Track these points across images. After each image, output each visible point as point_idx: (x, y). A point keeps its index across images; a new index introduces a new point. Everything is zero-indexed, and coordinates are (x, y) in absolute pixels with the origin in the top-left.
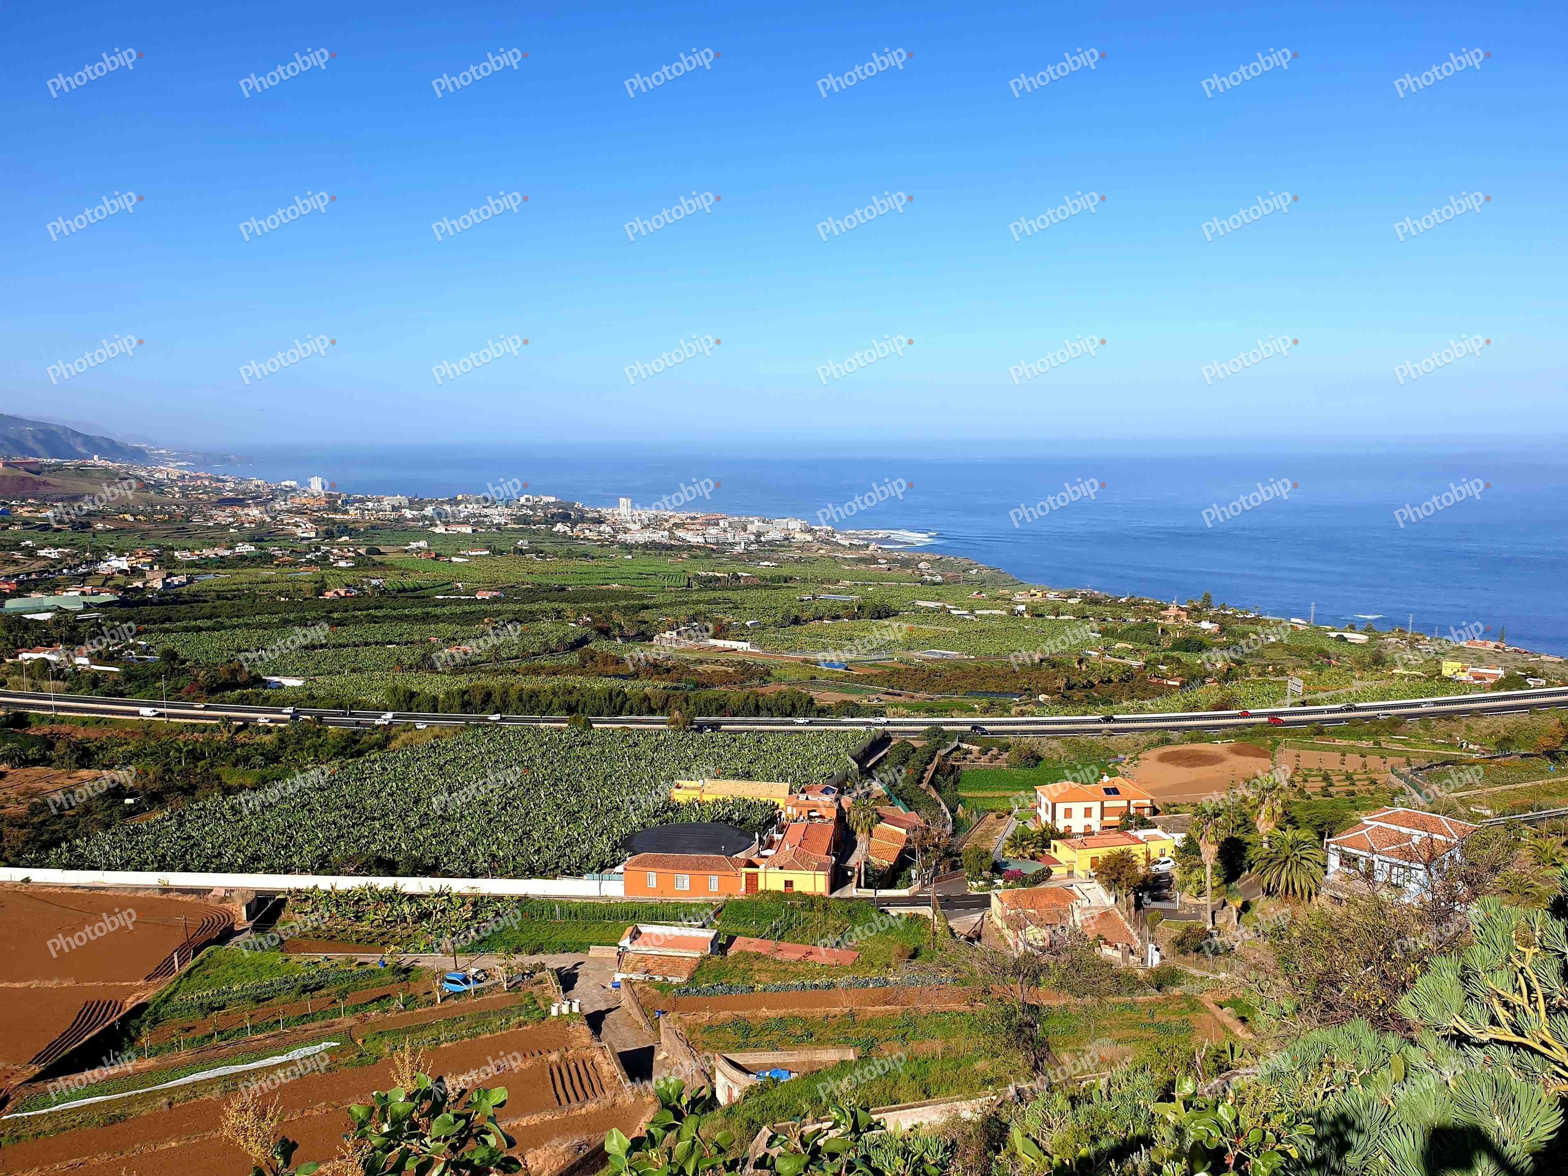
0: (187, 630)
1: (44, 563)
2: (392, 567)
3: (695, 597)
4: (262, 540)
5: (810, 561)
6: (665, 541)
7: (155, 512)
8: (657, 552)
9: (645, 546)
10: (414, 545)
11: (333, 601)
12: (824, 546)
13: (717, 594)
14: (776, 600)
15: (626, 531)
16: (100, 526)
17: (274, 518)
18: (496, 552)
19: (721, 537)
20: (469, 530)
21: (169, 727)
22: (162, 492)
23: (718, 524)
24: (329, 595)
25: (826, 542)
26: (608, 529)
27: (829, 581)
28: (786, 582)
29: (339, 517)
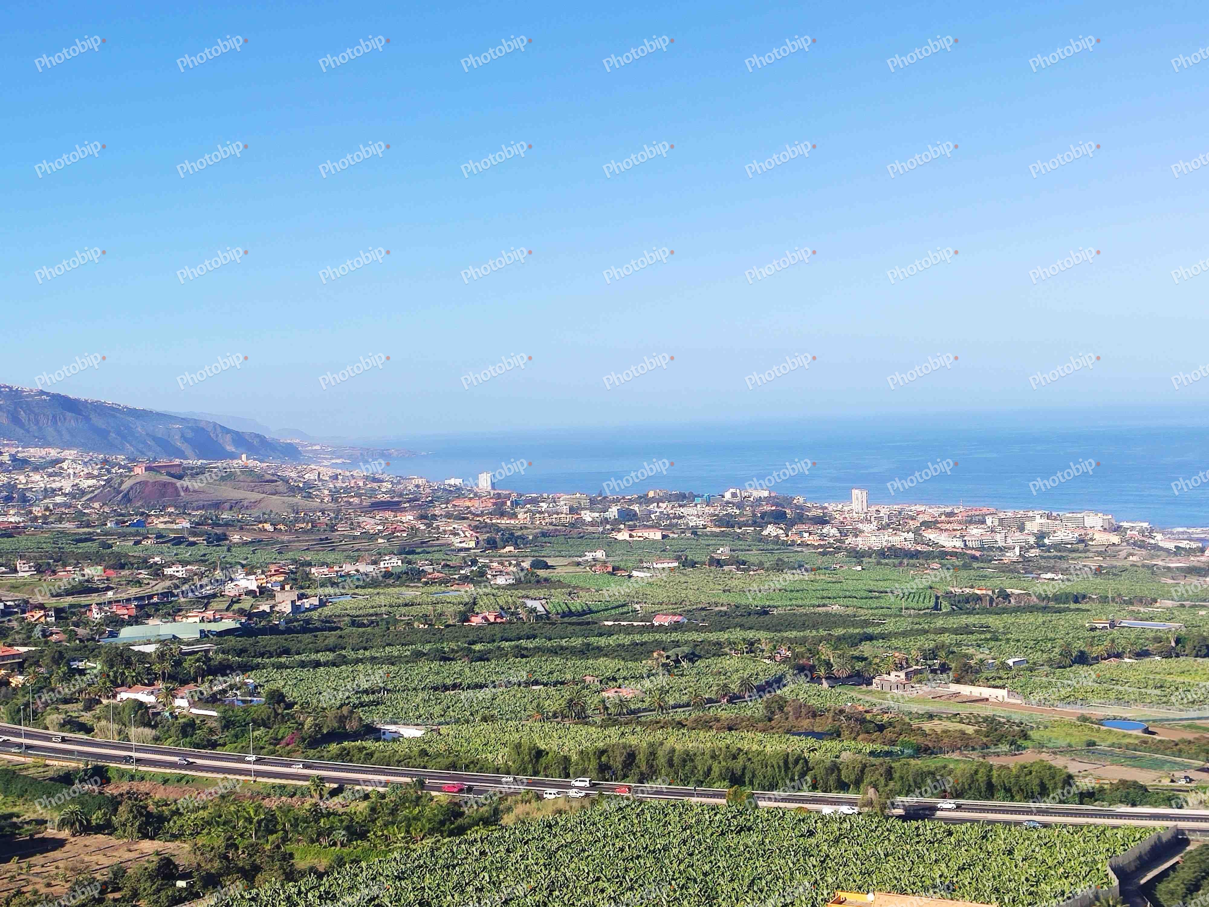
0: (303, 665)
1: (168, 583)
2: (559, 584)
3: (939, 623)
4: (413, 552)
5: (1115, 573)
6: (909, 546)
7: (297, 520)
8: (897, 561)
9: (882, 553)
10: (589, 556)
11: (479, 628)
12: (1137, 551)
13: (972, 620)
14: (1054, 629)
15: (857, 533)
16: (236, 538)
17: (429, 525)
18: (688, 564)
19: (987, 538)
20: (657, 535)
21: (255, 788)
22: (309, 496)
23: (983, 522)
24: (476, 621)
25: (1142, 545)
26: (834, 531)
27: (1140, 601)
28: (1076, 601)
29: (504, 522)
